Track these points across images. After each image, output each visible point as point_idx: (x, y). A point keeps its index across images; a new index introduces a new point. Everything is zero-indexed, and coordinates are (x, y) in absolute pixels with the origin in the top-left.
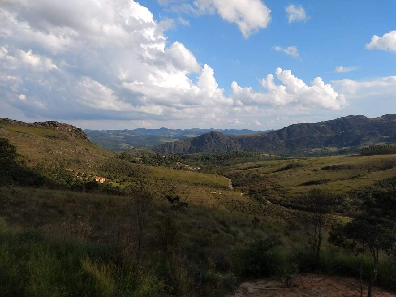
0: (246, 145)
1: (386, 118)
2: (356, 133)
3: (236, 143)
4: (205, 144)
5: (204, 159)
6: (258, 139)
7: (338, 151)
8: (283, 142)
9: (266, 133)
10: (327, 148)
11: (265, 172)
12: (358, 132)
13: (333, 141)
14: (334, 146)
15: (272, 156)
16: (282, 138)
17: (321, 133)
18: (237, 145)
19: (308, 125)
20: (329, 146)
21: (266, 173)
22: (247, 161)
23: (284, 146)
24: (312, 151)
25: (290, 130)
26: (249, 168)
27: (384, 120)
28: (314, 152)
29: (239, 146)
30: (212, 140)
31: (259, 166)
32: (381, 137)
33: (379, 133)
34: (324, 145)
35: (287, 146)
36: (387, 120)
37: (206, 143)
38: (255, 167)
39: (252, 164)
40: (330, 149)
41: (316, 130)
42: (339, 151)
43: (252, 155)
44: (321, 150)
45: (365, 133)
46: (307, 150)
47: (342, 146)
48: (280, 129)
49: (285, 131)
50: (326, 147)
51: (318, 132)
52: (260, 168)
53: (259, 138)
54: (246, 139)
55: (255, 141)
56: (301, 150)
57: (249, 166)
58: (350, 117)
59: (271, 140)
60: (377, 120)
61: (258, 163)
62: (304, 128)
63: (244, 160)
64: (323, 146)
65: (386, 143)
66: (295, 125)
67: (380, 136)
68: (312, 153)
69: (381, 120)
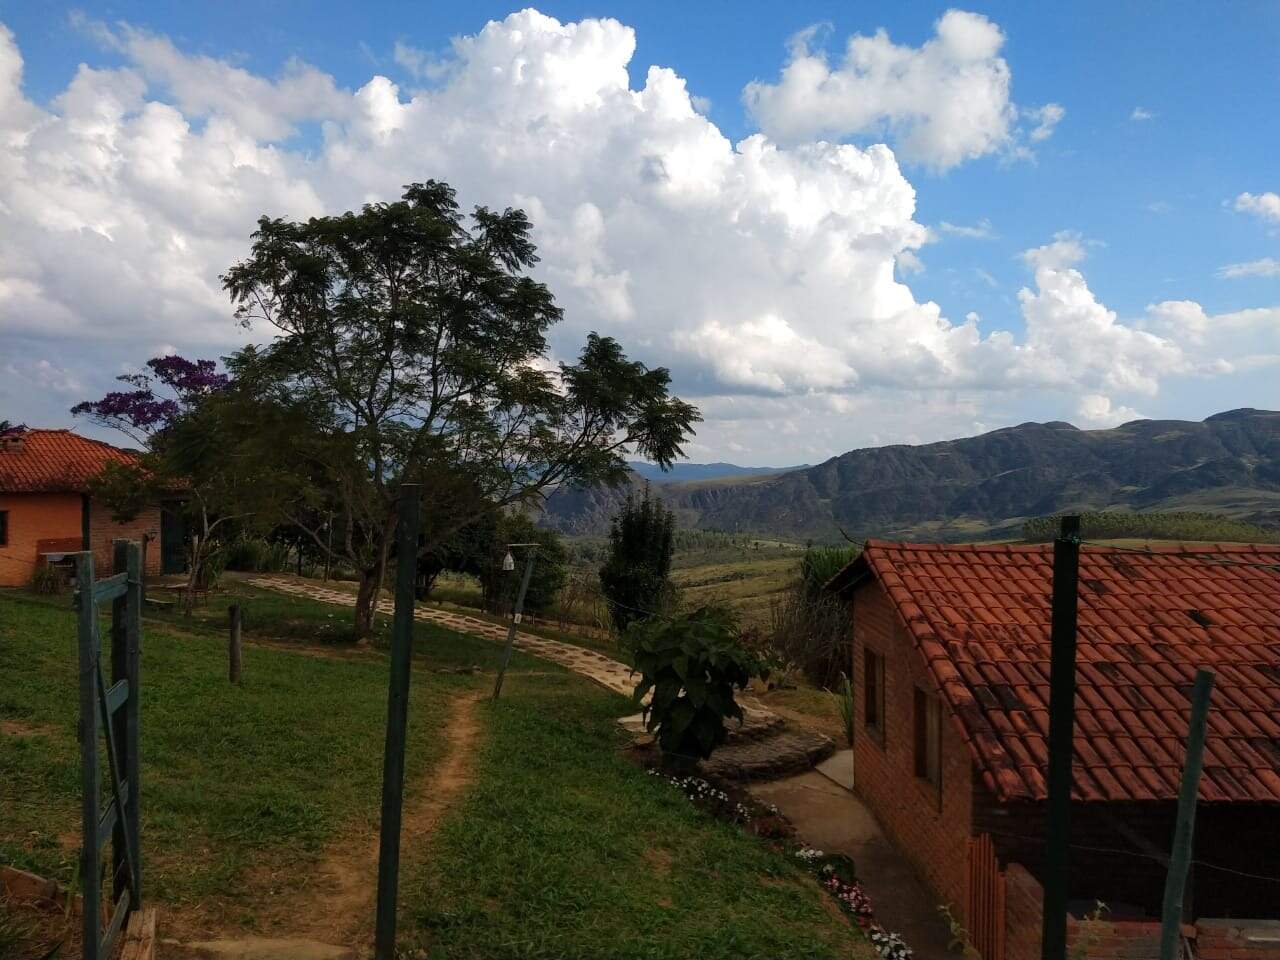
0: (717, 514)
1: (1132, 430)
2: (1044, 476)
3: (685, 506)
4: (587, 510)
5: (578, 557)
6: (751, 495)
7: (986, 533)
8: (826, 504)
9: (776, 475)
10: (955, 521)
11: (750, 594)
12: (1051, 474)
13: (975, 501)
14: (981, 517)
15: (785, 545)
16: (823, 492)
17: (939, 477)
18: (686, 512)
19: (901, 451)
20: (964, 515)
21: (749, 597)
22: (706, 562)
23: (828, 515)
24: (911, 532)
25: (849, 466)
26: (706, 583)
27: (1129, 438)
28: (918, 535)
29: (694, 515)
30: (611, 499)
31: (737, 576)
32: (1117, 487)
33: (1112, 475)
34: (947, 513)
35: (837, 517)
36: (1136, 437)
37: (592, 507)
38: (725, 579)
39: (720, 570)
40: (966, 526)
41: (923, 465)
42: (991, 531)
43: (726, 545)
44: (938, 527)
45: (1071, 476)
46: (896, 529)
47: (1003, 514)
48: (818, 463)
49: (834, 471)
50: (956, 518)
51: (931, 473)
52: (738, 582)
53: (755, 493)
54: (714, 493)
55: (741, 498)
56: (879, 527)
57: (709, 577)
58: (1028, 427)
59: (792, 498)
60: (1109, 437)
61: (738, 567)
62: (889, 460)
63: (699, 559)
64: (944, 516)
65: (1131, 508)
66: (864, 450)
67: (1113, 485)
68: (912, 536)
69: (1119, 437)
